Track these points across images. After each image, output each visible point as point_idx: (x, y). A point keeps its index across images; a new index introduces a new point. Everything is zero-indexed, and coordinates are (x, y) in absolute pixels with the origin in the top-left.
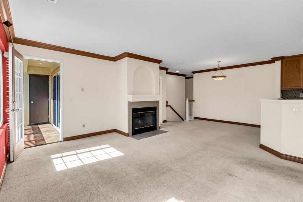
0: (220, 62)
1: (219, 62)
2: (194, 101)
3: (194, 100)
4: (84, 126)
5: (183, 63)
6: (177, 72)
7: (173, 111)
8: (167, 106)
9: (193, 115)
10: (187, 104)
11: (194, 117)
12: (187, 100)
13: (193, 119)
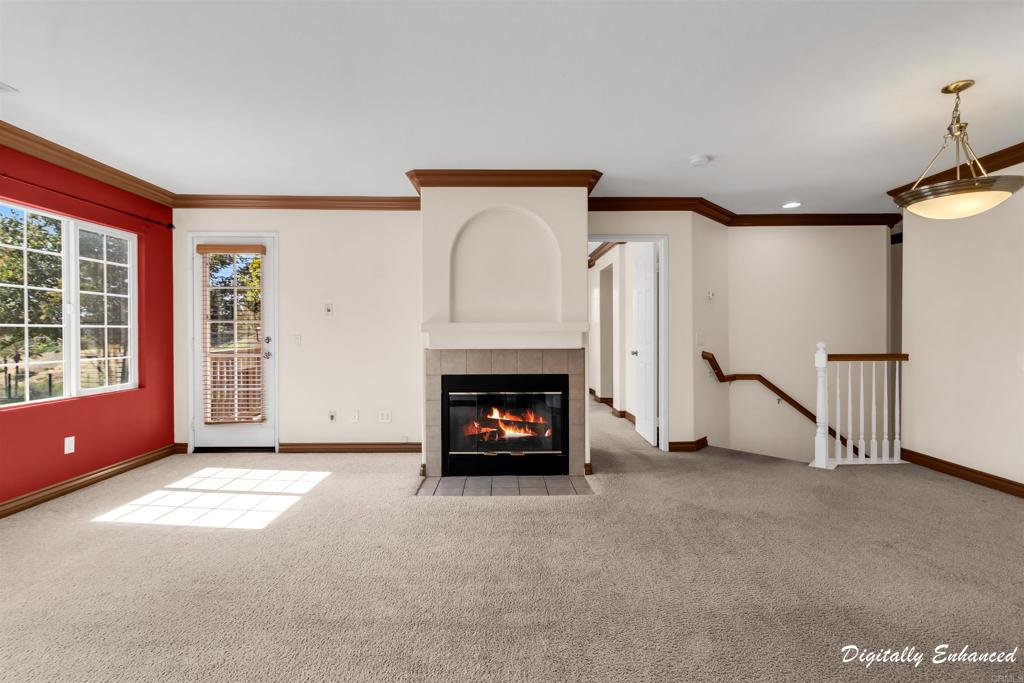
0: (967, 85)
1: (958, 90)
2: (906, 357)
3: (904, 352)
4: (332, 417)
5: (710, 158)
7: (784, 403)
8: (722, 378)
9: (897, 436)
10: (817, 372)
11: (903, 450)
12: (817, 349)
13: (897, 459)
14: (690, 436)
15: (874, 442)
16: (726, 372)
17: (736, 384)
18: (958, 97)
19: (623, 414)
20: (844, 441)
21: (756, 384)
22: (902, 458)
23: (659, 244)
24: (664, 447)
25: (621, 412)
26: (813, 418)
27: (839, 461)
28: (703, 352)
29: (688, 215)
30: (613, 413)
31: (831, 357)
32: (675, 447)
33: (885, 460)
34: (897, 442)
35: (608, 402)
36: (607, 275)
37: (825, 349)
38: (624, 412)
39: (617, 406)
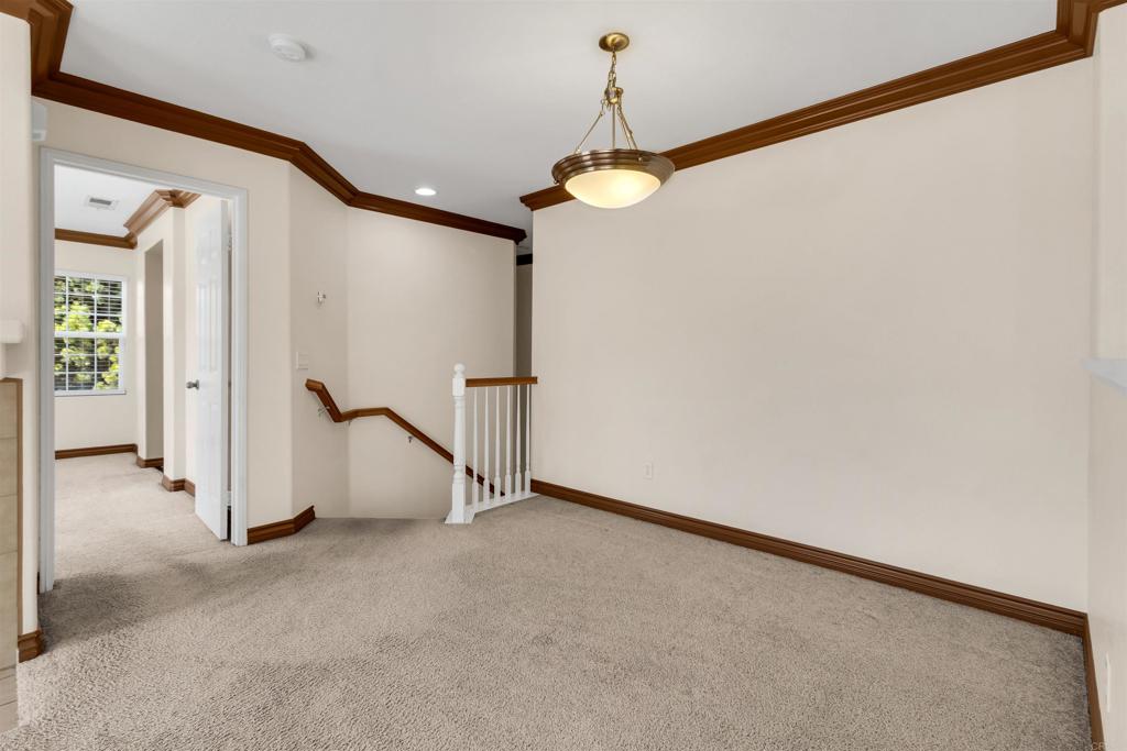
1: (615, 47)
2: (534, 380)
3: (533, 375)
6: (425, 194)
7: (416, 442)
8: (337, 416)
9: (528, 467)
10: (454, 403)
11: (532, 481)
12: (455, 373)
13: (528, 494)
14: (286, 513)
15: (508, 478)
16: (343, 408)
17: (357, 423)
18: (614, 56)
19: (180, 486)
20: (481, 480)
21: (383, 420)
22: (532, 490)
23: (230, 202)
24: (240, 536)
25: (175, 482)
26: (449, 457)
27: (477, 507)
28: (308, 380)
29: (283, 166)
30: (163, 485)
31: (470, 383)
32: (257, 535)
33: (518, 496)
34: (527, 473)
35: (157, 464)
36: (155, 257)
37: (463, 373)
38: (183, 481)
39: (171, 473)
